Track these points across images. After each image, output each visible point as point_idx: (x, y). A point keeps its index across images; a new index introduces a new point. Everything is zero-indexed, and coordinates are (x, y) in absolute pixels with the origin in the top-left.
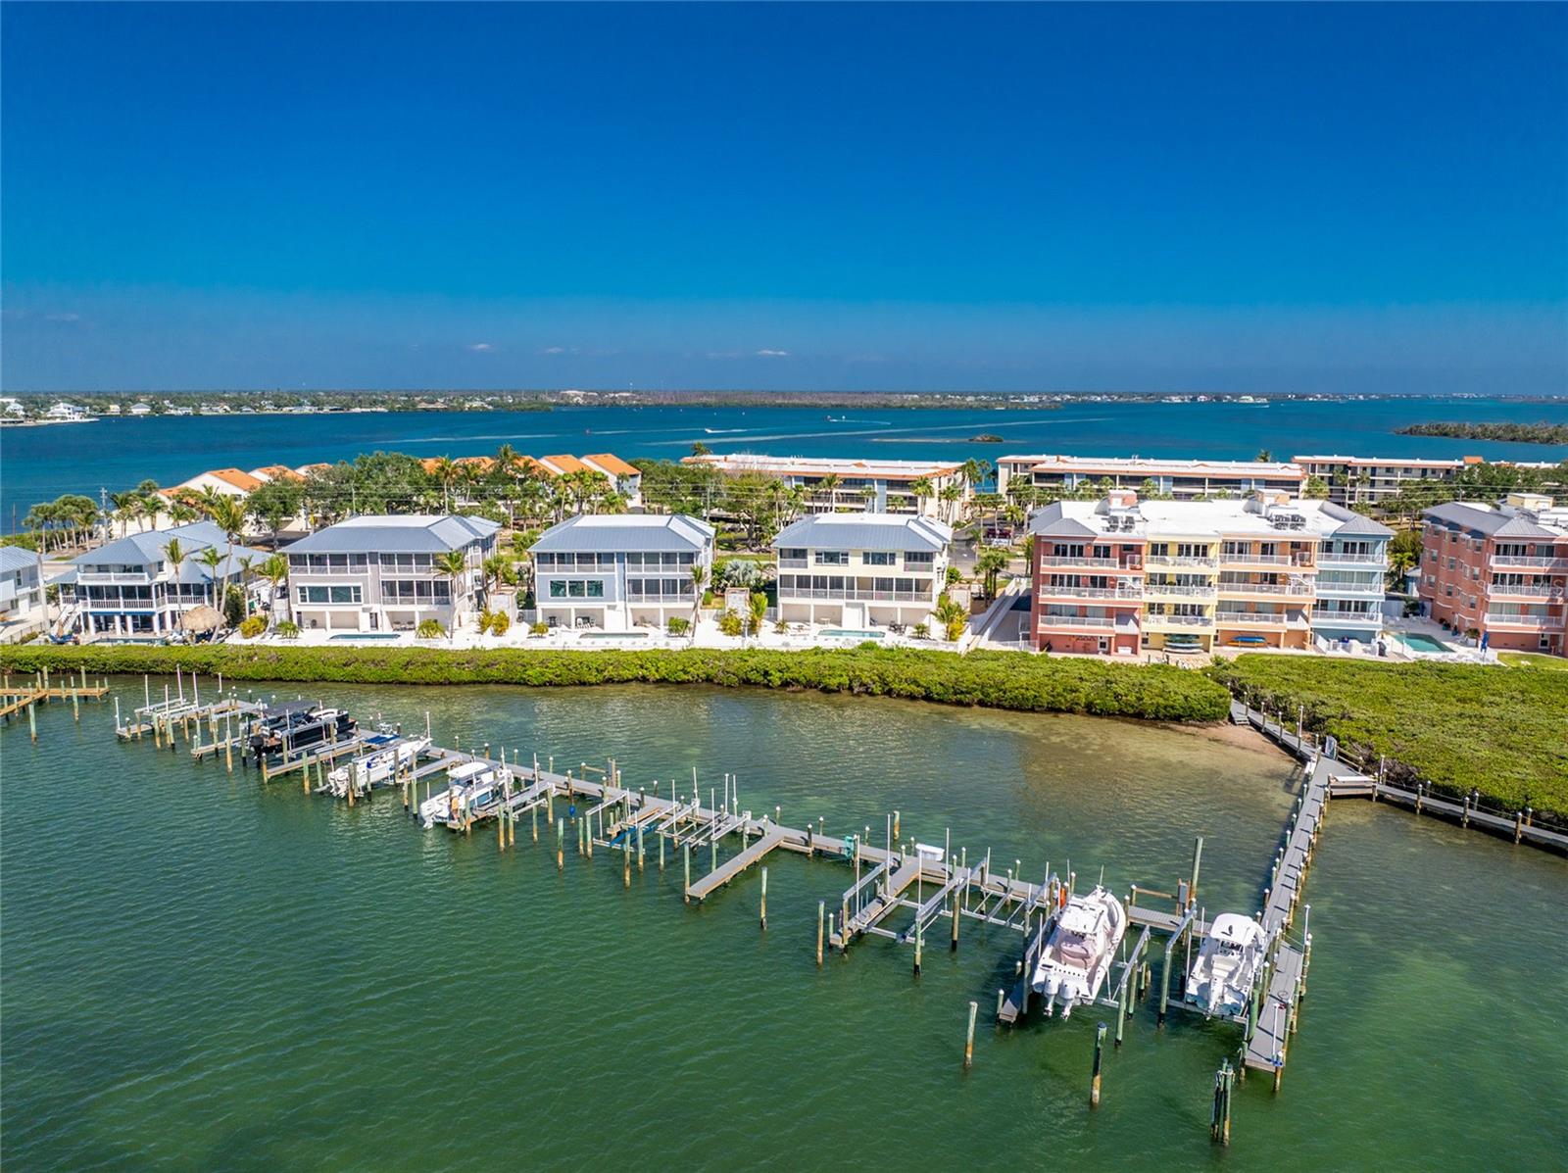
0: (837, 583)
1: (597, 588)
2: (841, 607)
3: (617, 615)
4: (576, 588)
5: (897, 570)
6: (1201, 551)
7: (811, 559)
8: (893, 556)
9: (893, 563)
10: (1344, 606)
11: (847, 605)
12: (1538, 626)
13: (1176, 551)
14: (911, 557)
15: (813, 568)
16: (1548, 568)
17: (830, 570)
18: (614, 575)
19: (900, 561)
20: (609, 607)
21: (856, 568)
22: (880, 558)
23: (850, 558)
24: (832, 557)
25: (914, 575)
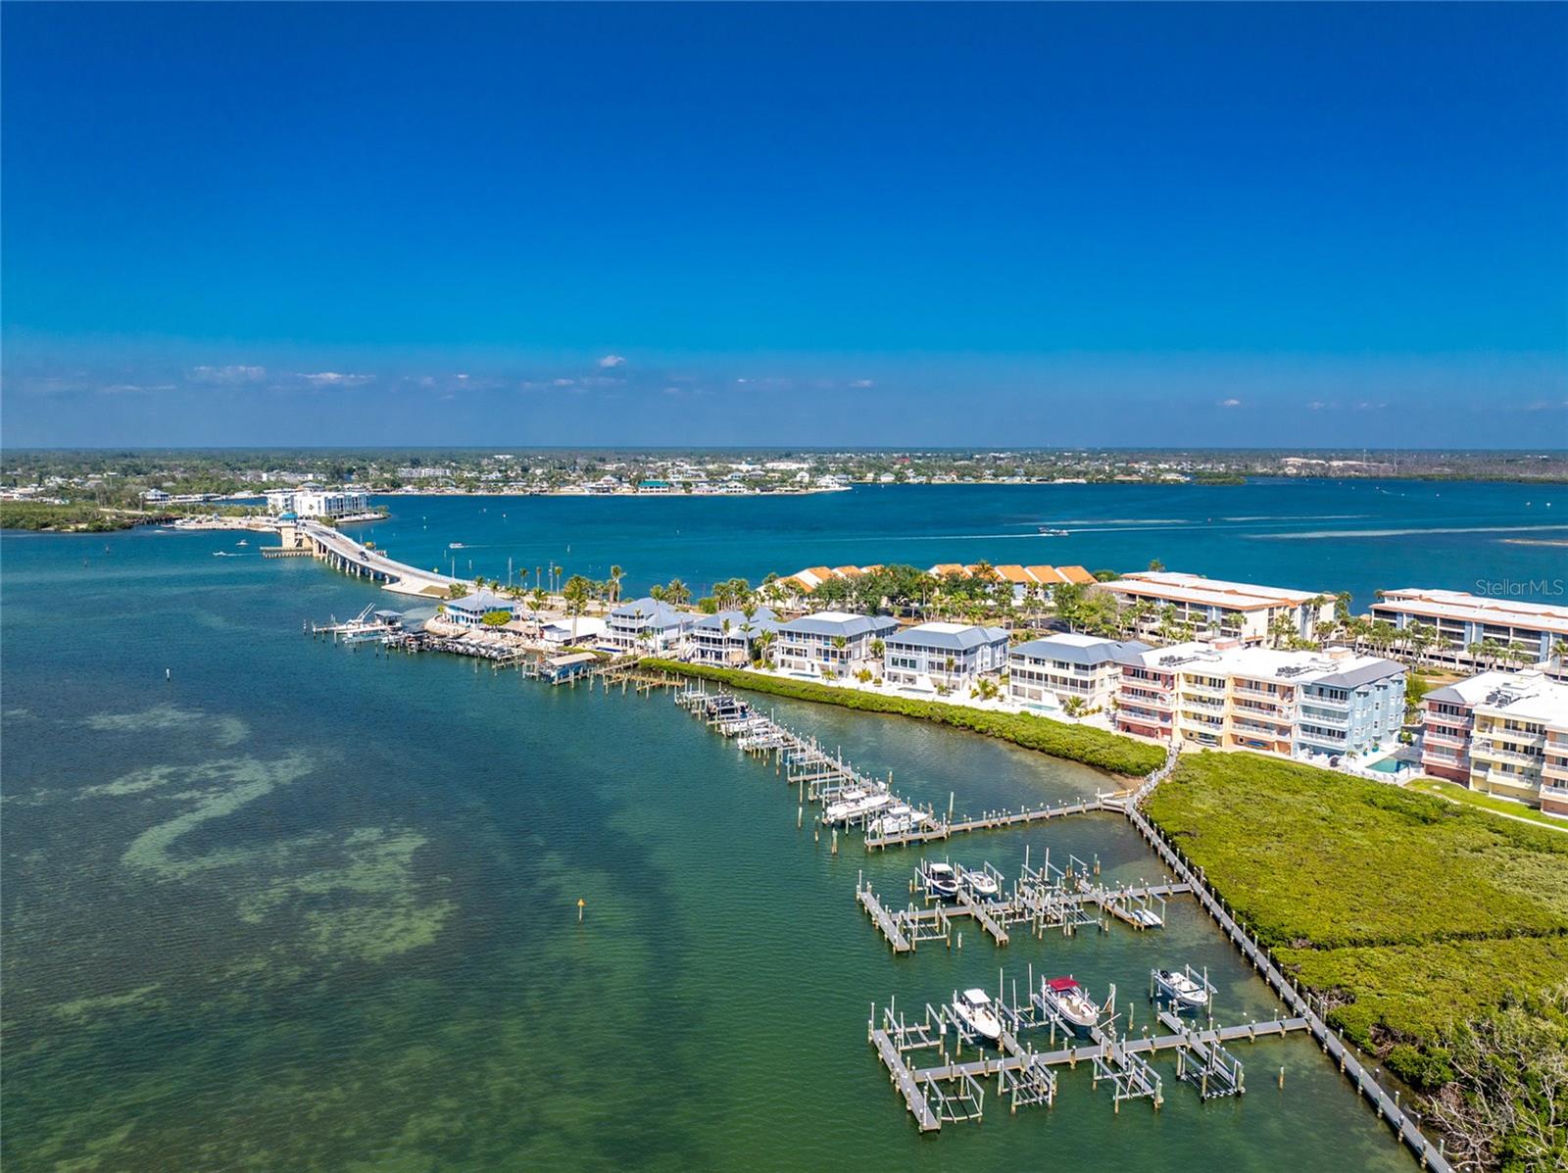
0: (1039, 676)
1: (913, 664)
2: (1041, 691)
3: (925, 680)
4: (904, 662)
5: (1070, 673)
6: (1222, 684)
7: (1027, 661)
8: (1068, 664)
9: (1068, 668)
10: (1331, 733)
11: (1045, 690)
12: (1456, 764)
13: (1208, 682)
14: (1077, 666)
15: (1028, 666)
16: (1462, 724)
17: (1036, 669)
18: (924, 657)
19: (1072, 668)
20: (920, 675)
21: (1049, 669)
22: (1062, 665)
23: (1046, 663)
24: (1037, 661)
25: (1080, 678)
